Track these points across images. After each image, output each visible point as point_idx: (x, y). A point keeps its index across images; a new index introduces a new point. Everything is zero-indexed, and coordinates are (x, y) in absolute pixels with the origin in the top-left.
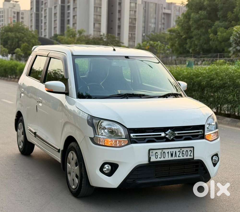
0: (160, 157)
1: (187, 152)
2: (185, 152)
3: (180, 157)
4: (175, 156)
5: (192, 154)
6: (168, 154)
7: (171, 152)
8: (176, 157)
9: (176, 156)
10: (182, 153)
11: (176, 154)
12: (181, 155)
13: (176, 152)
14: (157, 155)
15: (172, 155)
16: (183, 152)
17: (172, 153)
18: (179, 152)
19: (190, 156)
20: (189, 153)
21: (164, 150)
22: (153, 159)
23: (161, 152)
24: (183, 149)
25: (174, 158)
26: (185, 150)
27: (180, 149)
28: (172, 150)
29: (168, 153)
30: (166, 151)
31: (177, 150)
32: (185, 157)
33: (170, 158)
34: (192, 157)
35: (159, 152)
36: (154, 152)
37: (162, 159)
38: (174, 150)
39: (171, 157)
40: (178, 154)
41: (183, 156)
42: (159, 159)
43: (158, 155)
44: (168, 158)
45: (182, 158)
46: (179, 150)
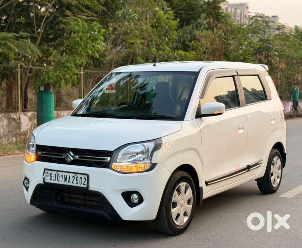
0: (54, 180)
1: (81, 179)
2: (78, 179)
3: (74, 183)
4: (69, 181)
5: (86, 183)
7: (65, 176)
8: (69, 182)
9: (70, 181)
10: (77, 180)
11: (69, 179)
12: (75, 182)
13: (69, 177)
14: (52, 177)
15: (66, 179)
16: (77, 179)
17: (66, 177)
18: (73, 178)
19: (84, 184)
20: (84, 180)
22: (48, 180)
23: (56, 175)
24: (78, 175)
25: (67, 183)
27: (74, 174)
28: (66, 174)
29: (62, 176)
30: (60, 174)
31: (71, 175)
32: (79, 185)
33: (63, 183)
34: (85, 186)
35: (54, 173)
36: (50, 172)
37: (56, 182)
38: (68, 174)
39: (65, 182)
41: (77, 183)
42: (52, 182)
43: (53, 177)
44: (61, 182)
45: (75, 185)
46: (74, 175)
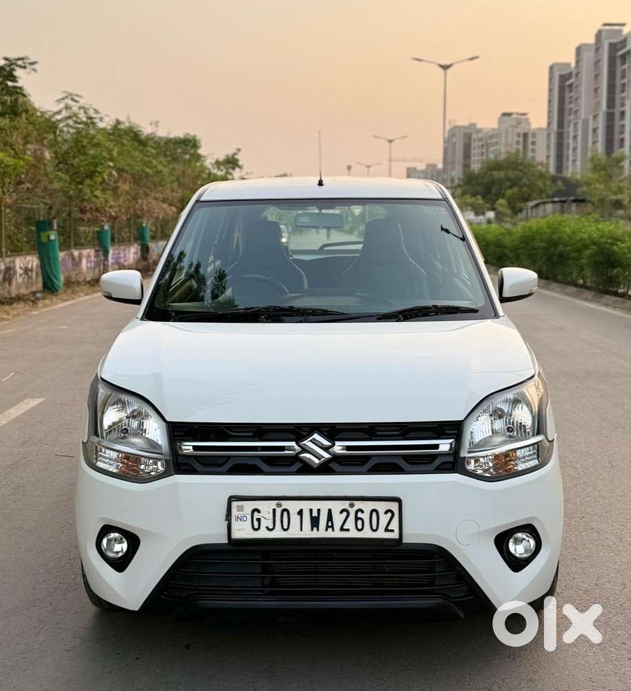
0: (271, 527)
1: (374, 514)
2: (366, 516)
3: (348, 530)
4: (328, 527)
5: (394, 525)
6: (299, 517)
7: (311, 510)
8: (330, 529)
9: (332, 527)
10: (357, 519)
11: (330, 518)
12: (350, 524)
13: (330, 511)
14: (259, 520)
15: (315, 522)
16: (360, 515)
17: (315, 514)
18: (345, 514)
19: (387, 530)
20: (384, 519)
21: (286, 504)
22: (242, 531)
23: (274, 510)
24: (358, 505)
25: (322, 533)
26: (367, 506)
27: (348, 503)
28: (315, 505)
29: (300, 513)
30: (293, 507)
31: (336, 506)
32: (367, 533)
33: (308, 533)
34: (395, 535)
35: (266, 508)
36: (249, 506)
37: (278, 534)
38: (324, 506)
39: (312, 530)
40: (338, 519)
41: (360, 527)
42: (263, 534)
43: (262, 520)
44: (299, 530)
45: (353, 534)
46: (346, 505)
